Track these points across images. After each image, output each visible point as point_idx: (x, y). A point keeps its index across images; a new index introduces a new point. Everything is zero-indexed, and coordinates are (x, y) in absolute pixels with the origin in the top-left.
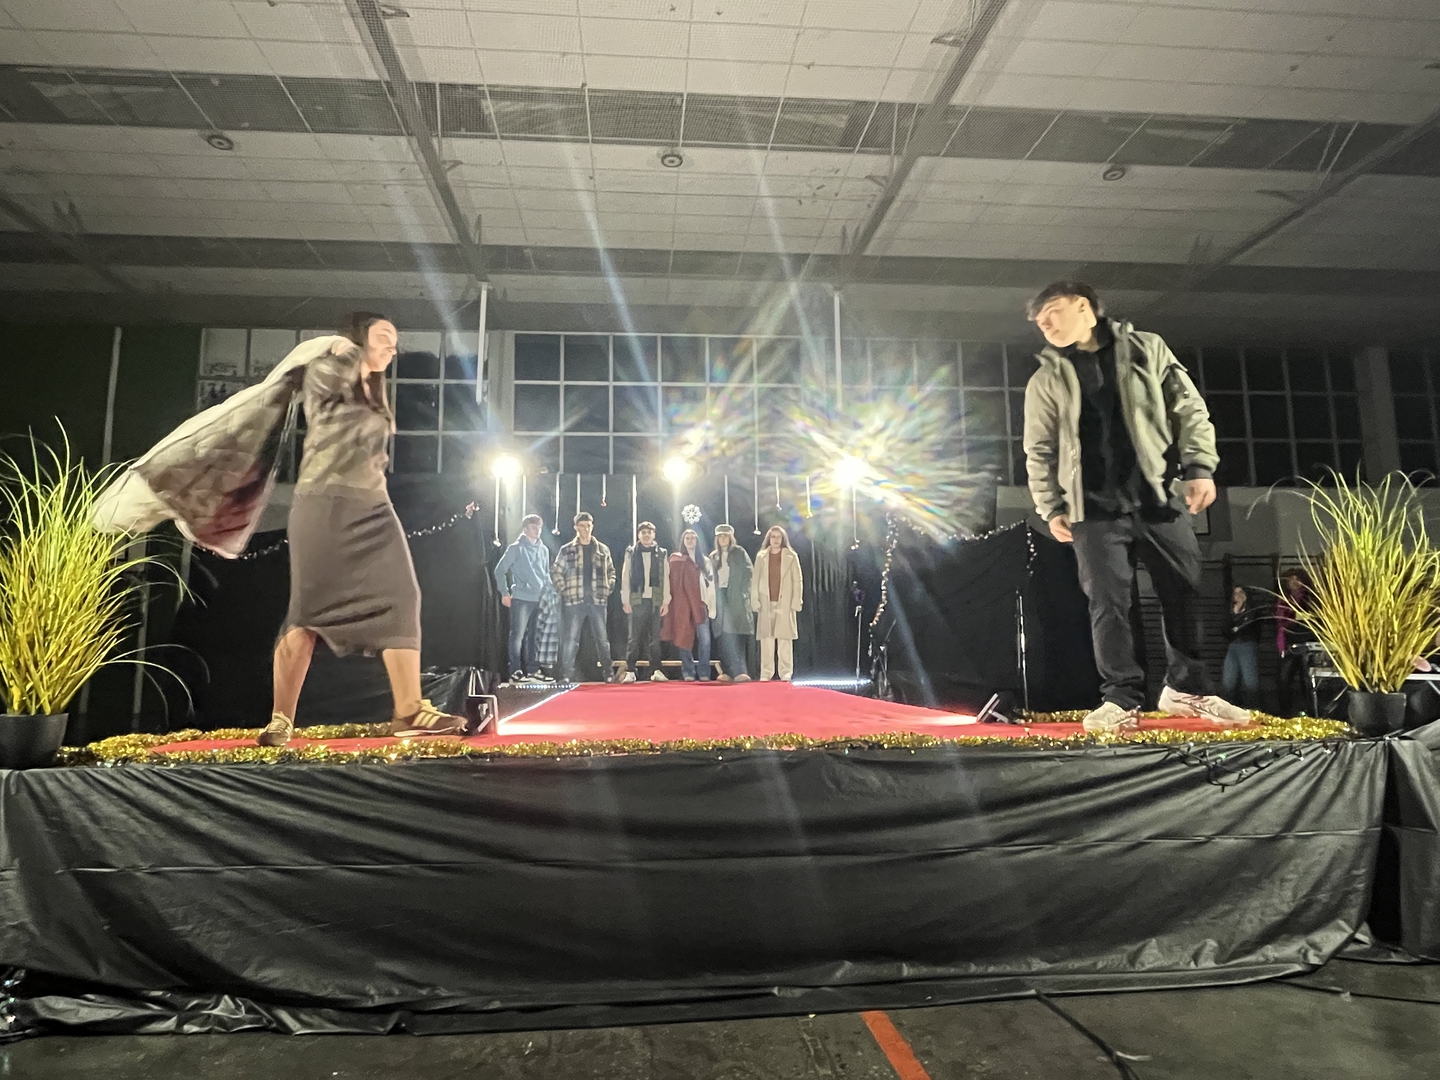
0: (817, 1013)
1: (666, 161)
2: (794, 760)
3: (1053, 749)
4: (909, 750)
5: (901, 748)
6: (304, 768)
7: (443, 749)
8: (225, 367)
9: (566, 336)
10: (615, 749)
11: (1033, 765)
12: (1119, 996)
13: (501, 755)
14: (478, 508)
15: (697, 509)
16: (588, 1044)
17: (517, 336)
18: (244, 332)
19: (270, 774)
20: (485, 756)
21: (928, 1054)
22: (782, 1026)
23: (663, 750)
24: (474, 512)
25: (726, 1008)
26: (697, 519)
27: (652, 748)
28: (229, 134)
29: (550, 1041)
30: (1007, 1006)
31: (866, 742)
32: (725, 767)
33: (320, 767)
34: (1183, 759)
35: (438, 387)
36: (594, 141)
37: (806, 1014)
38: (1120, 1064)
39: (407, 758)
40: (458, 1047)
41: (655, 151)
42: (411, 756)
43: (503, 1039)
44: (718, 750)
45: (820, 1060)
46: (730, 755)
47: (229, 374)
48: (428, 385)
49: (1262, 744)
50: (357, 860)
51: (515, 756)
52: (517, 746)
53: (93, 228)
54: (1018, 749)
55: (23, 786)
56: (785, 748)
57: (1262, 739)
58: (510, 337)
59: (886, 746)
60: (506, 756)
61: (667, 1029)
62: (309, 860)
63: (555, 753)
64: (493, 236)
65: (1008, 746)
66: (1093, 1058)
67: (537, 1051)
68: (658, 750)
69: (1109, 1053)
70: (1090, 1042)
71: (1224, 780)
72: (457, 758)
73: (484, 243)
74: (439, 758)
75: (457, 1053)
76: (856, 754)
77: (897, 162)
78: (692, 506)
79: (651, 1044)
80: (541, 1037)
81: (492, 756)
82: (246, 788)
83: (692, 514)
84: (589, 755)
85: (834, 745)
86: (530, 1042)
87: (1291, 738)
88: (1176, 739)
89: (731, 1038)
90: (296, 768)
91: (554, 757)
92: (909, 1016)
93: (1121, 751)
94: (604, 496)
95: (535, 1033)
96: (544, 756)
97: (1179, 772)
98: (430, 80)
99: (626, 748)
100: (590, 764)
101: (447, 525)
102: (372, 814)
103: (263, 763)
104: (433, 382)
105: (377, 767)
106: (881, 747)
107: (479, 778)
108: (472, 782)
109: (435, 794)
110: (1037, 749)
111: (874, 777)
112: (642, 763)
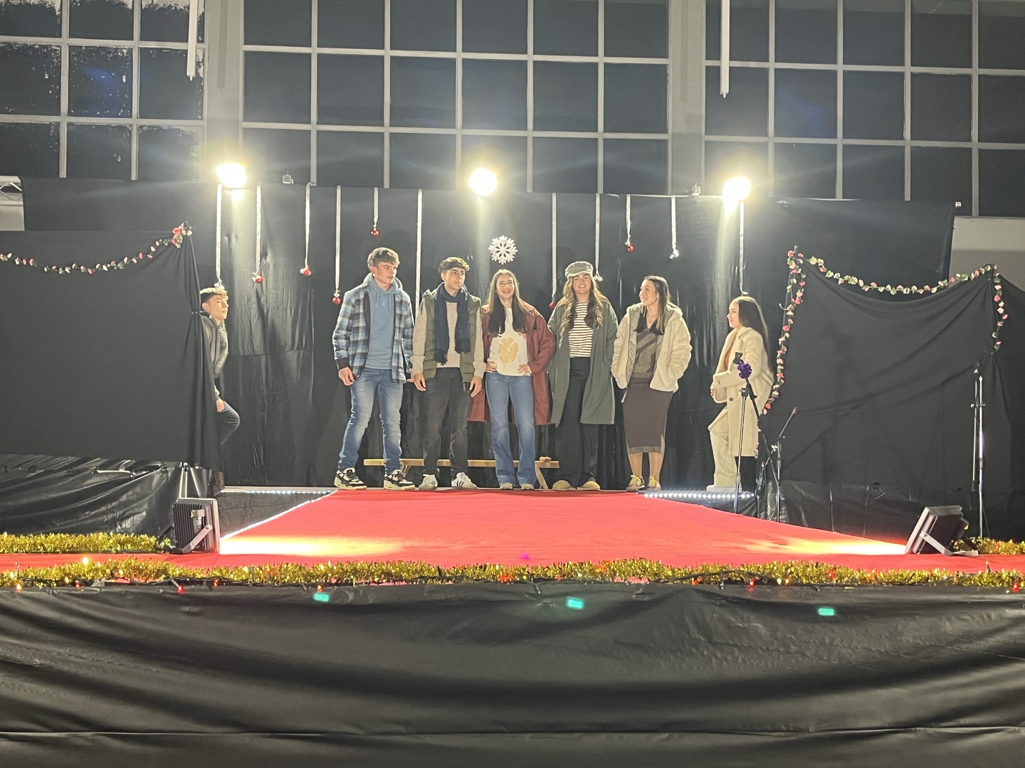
2: (647, 598)
5: (802, 585)
7: (137, 569)
10: (388, 575)
11: (994, 614)
13: (223, 582)
14: (190, 233)
15: (511, 242)
20: (200, 582)
24: (185, 237)
26: (510, 258)
27: (441, 576)
31: (751, 575)
32: (546, 607)
35: (130, 51)
39: (87, 583)
42: (92, 581)
44: (535, 580)
48: (117, 49)
50: (18, 725)
51: (243, 583)
52: (246, 569)
54: (973, 589)
56: (635, 581)
59: (779, 581)
63: (301, 580)
65: (960, 585)
68: (449, 579)
72: (158, 584)
74: (132, 584)
76: (731, 591)
78: (503, 238)
81: (210, 582)
83: (503, 250)
84: (347, 583)
85: (704, 577)
91: (298, 585)
94: (376, 220)
96: (284, 585)
99: (404, 575)
101: (145, 257)
104: (124, 44)
105: (44, 595)
106: (773, 582)
107: (189, 613)
108: (183, 618)
109: (128, 635)
110: (1001, 591)
111: (759, 625)
112: (426, 596)
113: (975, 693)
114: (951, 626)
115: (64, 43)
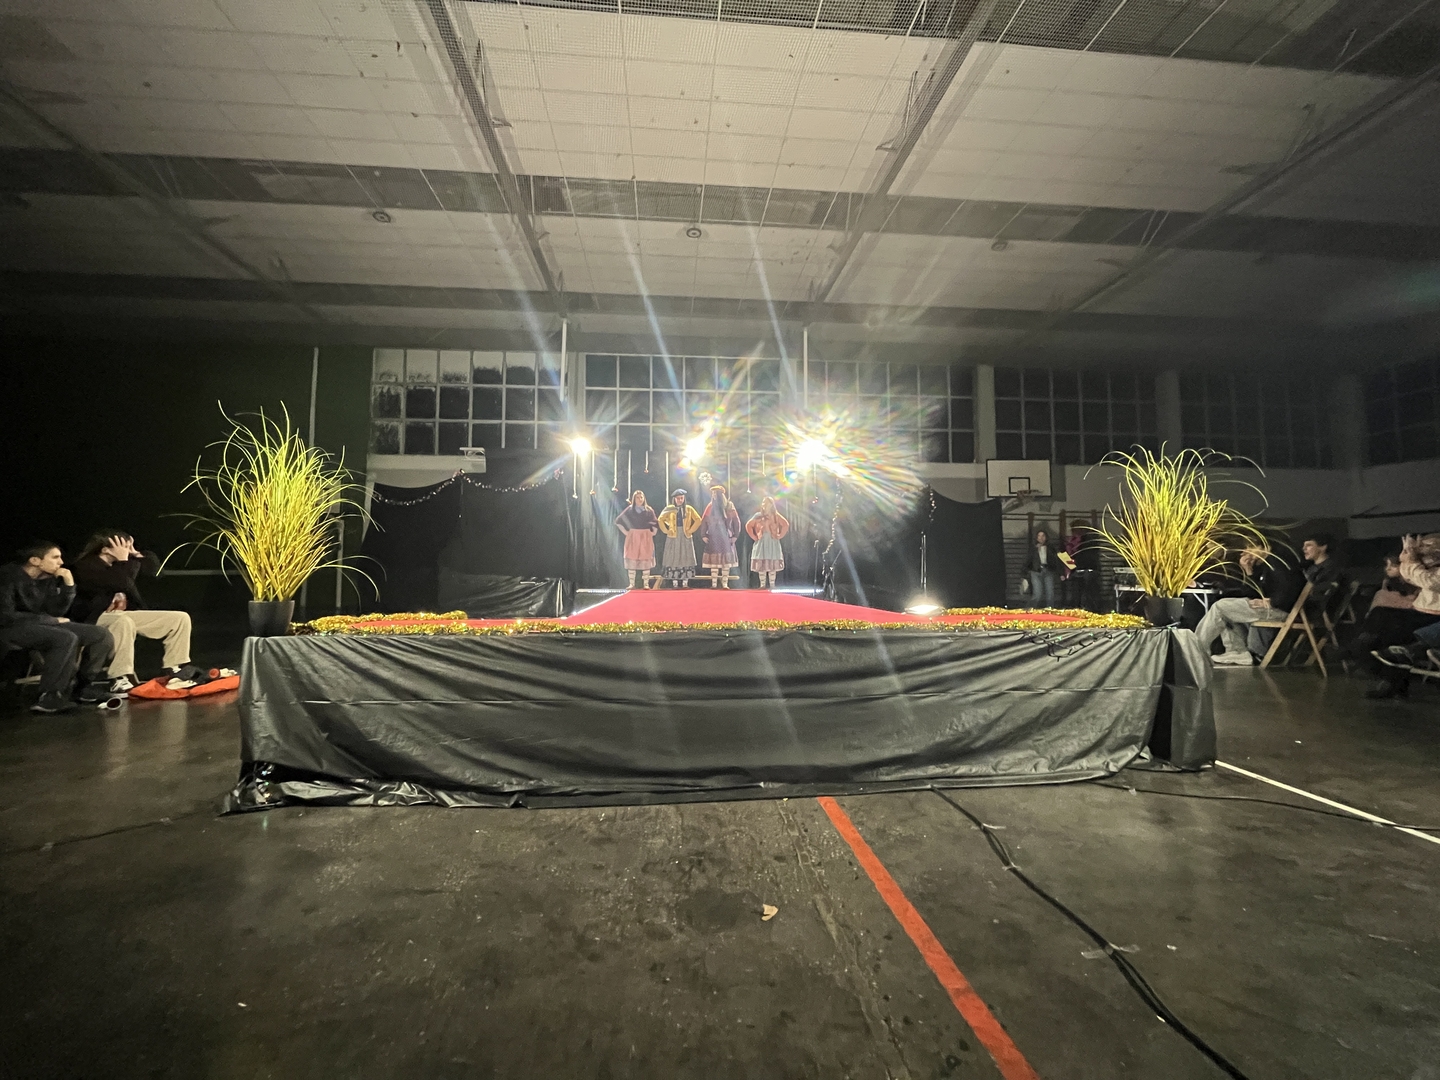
0: (789, 798)
1: (690, 233)
2: (777, 637)
3: (946, 631)
4: (852, 631)
5: (846, 631)
6: (452, 638)
7: (544, 627)
8: (390, 376)
9: (620, 357)
10: (658, 628)
11: (934, 642)
12: (988, 790)
13: (582, 631)
14: (562, 472)
15: (709, 475)
16: (640, 815)
17: (587, 356)
18: (402, 351)
19: (430, 642)
20: (571, 632)
21: (861, 824)
22: (768, 806)
23: (689, 629)
24: (560, 474)
25: (729, 794)
27: (682, 628)
28: (388, 211)
29: (616, 813)
30: (914, 794)
31: (824, 626)
32: (730, 641)
33: (462, 637)
34: (1032, 640)
35: (534, 390)
36: (640, 219)
37: (781, 798)
38: (986, 831)
39: (520, 632)
40: (556, 816)
41: (681, 225)
42: (522, 632)
43: (585, 812)
44: (726, 630)
45: (791, 826)
46: (732, 633)
47: (393, 380)
48: (527, 390)
49: (1086, 630)
50: (489, 697)
51: (591, 632)
52: (593, 625)
53: (298, 277)
54: (924, 631)
55: (267, 648)
56: (770, 629)
57: (1085, 627)
58: (583, 356)
59: (837, 629)
60: (586, 632)
61: (692, 806)
62: (458, 697)
63: (618, 630)
64: (571, 286)
65: (919, 629)
66: (970, 827)
67: (607, 819)
68: (686, 630)
69: (979, 824)
70: (966, 818)
71: (1058, 653)
72: (552, 633)
73: (564, 290)
74: (541, 632)
75: (556, 820)
76: (816, 633)
77: (850, 235)
78: (705, 473)
79: (682, 815)
80: (610, 811)
81: (577, 632)
82: (415, 651)
83: (705, 478)
84: (640, 631)
85: (803, 627)
86: (603, 813)
87: (1106, 626)
88: (1029, 626)
89: (735, 813)
90: (446, 638)
91: (616, 633)
92: (848, 800)
93: (993, 633)
94: (647, 466)
95: (606, 808)
96: (610, 633)
97: (1030, 648)
98: (527, 173)
99: (665, 628)
100: (642, 639)
101: (542, 484)
102: (498, 668)
103: (424, 634)
104: (531, 387)
105: (500, 638)
106: (833, 629)
107: (568, 646)
108: (563, 648)
109: (539, 656)
110: (937, 631)
111: (828, 648)
112: (675, 638)
113: (926, 678)
114: (914, 647)
115: (504, 387)
